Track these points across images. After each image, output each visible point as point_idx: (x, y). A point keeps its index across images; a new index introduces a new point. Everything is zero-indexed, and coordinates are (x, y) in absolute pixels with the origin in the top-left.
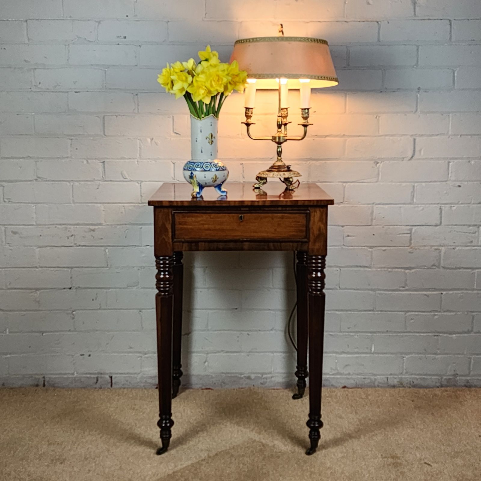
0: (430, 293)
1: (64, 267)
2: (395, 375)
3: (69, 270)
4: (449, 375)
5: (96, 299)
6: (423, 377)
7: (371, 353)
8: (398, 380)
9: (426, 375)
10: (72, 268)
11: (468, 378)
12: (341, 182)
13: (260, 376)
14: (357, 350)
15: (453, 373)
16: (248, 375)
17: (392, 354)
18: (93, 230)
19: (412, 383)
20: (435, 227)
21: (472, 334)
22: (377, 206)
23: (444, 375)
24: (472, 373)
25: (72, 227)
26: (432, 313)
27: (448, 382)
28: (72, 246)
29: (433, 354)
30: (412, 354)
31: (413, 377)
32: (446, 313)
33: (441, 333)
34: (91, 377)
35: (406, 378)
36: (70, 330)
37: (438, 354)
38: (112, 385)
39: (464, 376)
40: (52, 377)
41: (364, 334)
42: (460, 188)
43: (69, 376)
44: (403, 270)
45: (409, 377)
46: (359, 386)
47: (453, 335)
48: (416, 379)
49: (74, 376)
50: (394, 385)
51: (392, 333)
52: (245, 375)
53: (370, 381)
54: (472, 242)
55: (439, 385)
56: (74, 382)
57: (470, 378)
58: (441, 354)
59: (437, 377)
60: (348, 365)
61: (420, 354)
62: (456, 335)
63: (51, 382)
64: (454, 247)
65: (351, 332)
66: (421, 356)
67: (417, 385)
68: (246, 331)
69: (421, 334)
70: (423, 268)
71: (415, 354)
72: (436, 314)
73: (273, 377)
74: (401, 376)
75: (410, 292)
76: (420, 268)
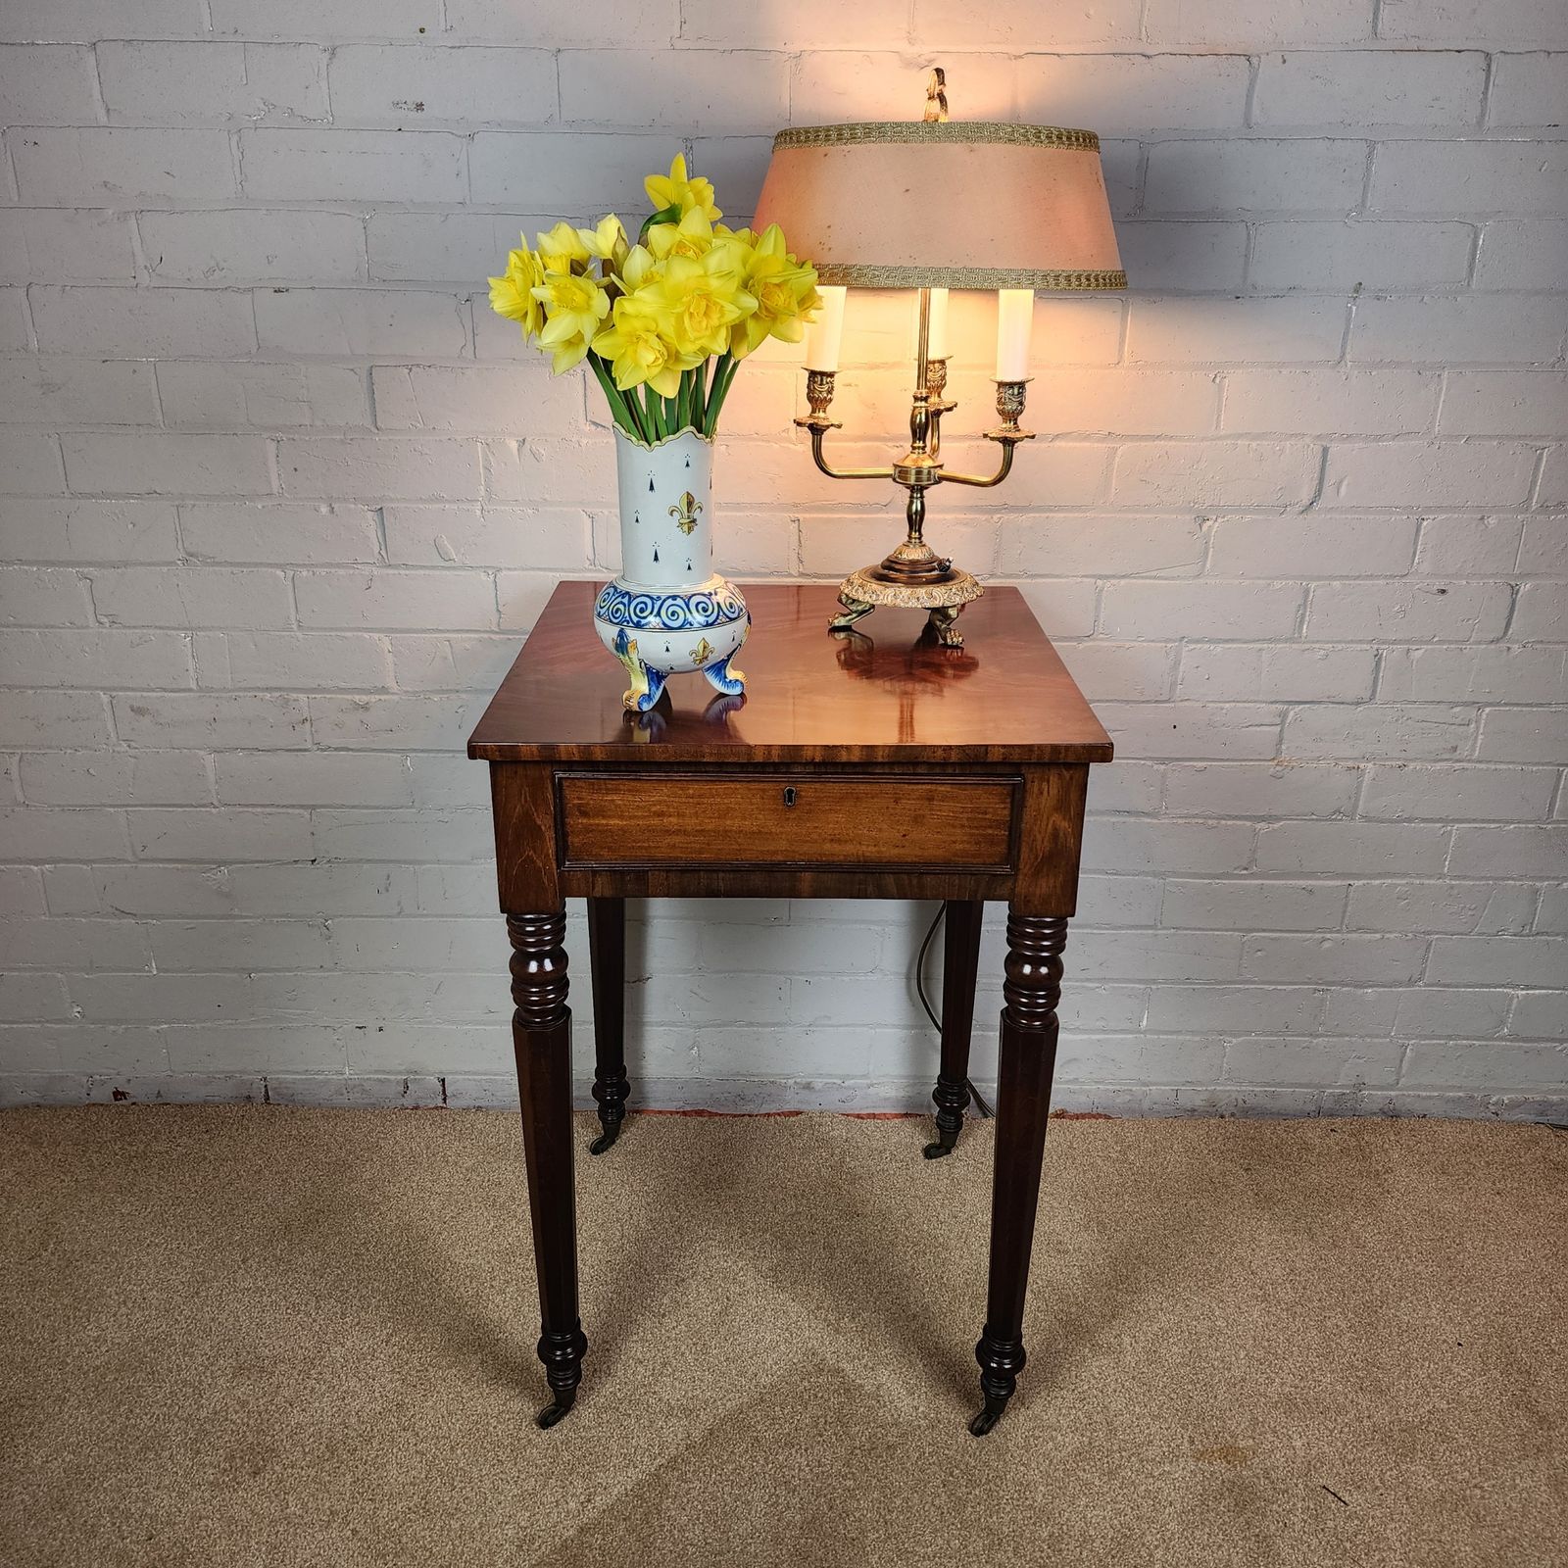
0: (1319, 883)
1: (293, 806)
2: (1201, 1084)
3: (306, 814)
4: (1339, 1087)
5: (387, 889)
6: (1273, 1089)
7: (1139, 1032)
8: (1205, 1096)
10: (314, 807)
11: (1393, 1093)
12: (1093, 576)
13: (839, 1082)
14: (1100, 1024)
15: (1353, 1080)
16: (805, 1080)
17: (1195, 1033)
18: (365, 707)
19: (1240, 1102)
20: (1354, 707)
21: (1420, 987)
22: (1192, 646)
23: (1330, 1086)
24: (1403, 1081)
25: (302, 697)
26: (1317, 936)
27: (1336, 1103)
28: (305, 750)
29: (1304, 1035)
30: (1250, 1035)
31: (1244, 1088)
32: (1354, 936)
33: (1333, 983)
34: (389, 1080)
35: (1228, 1091)
36: (321, 967)
37: (1318, 1036)
38: (445, 1100)
39: (1382, 1088)
40: (285, 1079)
41: (1124, 985)
42: (1442, 597)
43: (329, 1077)
44: (1248, 824)
45: (1234, 1088)
46: (1100, 1111)
47: (1366, 990)
48: (1252, 1094)
49: (345, 1076)
50: (1195, 1110)
51: (1200, 984)
52: (798, 1080)
53: (1129, 1097)
54: (1455, 749)
55: (1313, 1108)
56: (345, 1091)
57: (1398, 1093)
58: (1327, 1036)
59: (1309, 1090)
60: (1075, 1059)
61: (1271, 1035)
62: (1375, 989)
63: (285, 1091)
64: (1400, 763)
65: (1087, 980)
66: (1271, 1039)
67: (1253, 1109)
68: (802, 974)
69: (1279, 988)
70: (1305, 819)
71: (1256, 1035)
72: (1328, 936)
73: (872, 1085)
74: (1214, 1088)
75: (1260, 882)
76: (1298, 817)
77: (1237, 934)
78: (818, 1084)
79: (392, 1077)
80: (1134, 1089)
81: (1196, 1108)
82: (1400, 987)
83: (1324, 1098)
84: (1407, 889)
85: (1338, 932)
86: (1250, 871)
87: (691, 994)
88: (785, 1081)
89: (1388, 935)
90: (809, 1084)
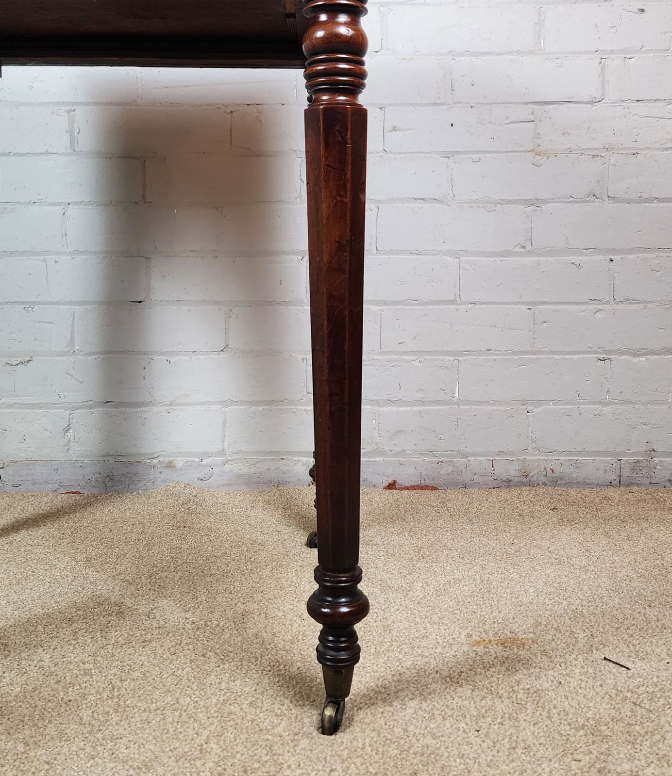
0: (585, 258)
2: (511, 453)
4: (633, 454)
6: (576, 458)
7: (453, 403)
8: (517, 466)
9: (580, 453)
13: (198, 460)
14: (419, 395)
16: (168, 459)
17: (499, 403)
19: (549, 471)
20: (589, 106)
23: (625, 454)
26: (591, 307)
27: (633, 469)
29: (595, 403)
30: (549, 404)
31: (550, 458)
32: (621, 307)
33: (612, 352)
35: (537, 460)
37: (607, 404)
39: (668, 455)
41: (436, 357)
42: (642, 15)
44: (520, 207)
45: (542, 458)
46: (428, 482)
47: (641, 359)
48: (558, 463)
50: (510, 481)
51: (500, 355)
52: (161, 459)
53: (451, 469)
55: (613, 477)
58: (615, 403)
59: (608, 459)
60: (402, 431)
61: (566, 404)
62: (648, 357)
64: (635, 152)
65: (405, 353)
66: (567, 407)
67: (562, 479)
68: (163, 354)
69: (566, 357)
70: (566, 202)
71: (554, 404)
72: (600, 307)
73: (227, 462)
74: (524, 457)
75: (537, 259)
76: (560, 200)
77: (524, 307)
78: (179, 462)
80: (455, 460)
81: (511, 478)
82: (668, 355)
83: (622, 466)
84: (658, 262)
85: (607, 303)
86: (527, 249)
87: (67, 376)
88: (150, 460)
89: (650, 305)
90: (171, 462)
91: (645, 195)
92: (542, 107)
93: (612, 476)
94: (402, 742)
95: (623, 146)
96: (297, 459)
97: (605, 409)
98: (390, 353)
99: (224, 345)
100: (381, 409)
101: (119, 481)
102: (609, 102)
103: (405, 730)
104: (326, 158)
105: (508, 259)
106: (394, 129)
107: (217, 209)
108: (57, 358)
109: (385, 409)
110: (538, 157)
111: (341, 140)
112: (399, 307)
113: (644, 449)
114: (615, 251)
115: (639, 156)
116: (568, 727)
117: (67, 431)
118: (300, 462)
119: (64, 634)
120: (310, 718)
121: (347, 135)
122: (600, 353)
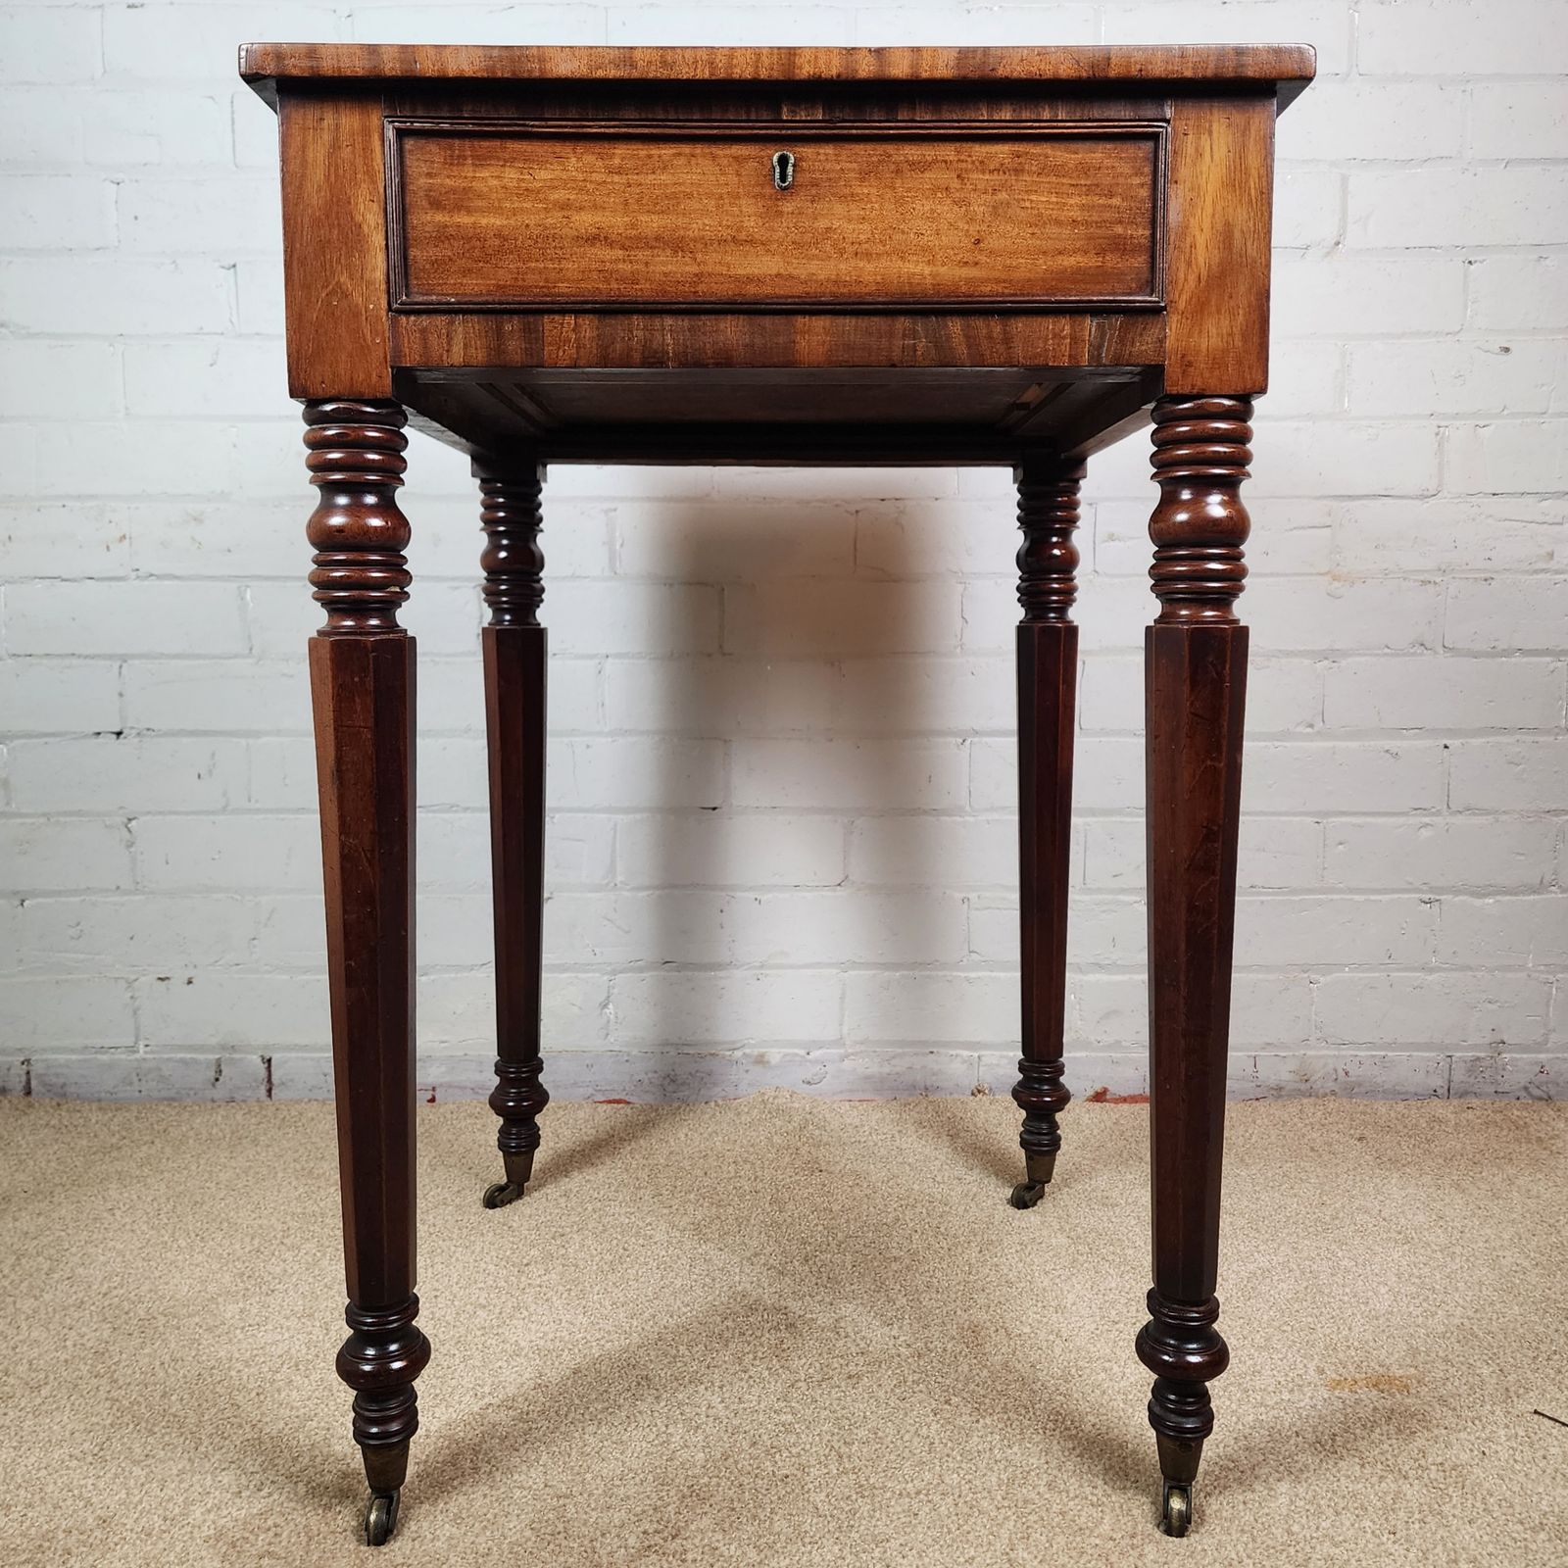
0: (1405, 744)
1: (96, 657)
2: (1285, 1047)
3: (114, 667)
4: (1474, 1047)
5: (210, 772)
6: (1383, 1053)
8: (1292, 1065)
9: (1389, 1046)
10: (125, 658)
11: (1542, 1056)
13: (803, 1052)
14: (1144, 957)
15: (1489, 1038)
16: (756, 1051)
17: (1269, 969)
18: (199, 519)
19: (1341, 1073)
20: (1419, 503)
21: (1556, 893)
23: (1458, 1047)
24: (1553, 1037)
26: (1412, 820)
27: (1470, 1071)
28: (122, 579)
29: (1414, 969)
30: (1343, 971)
31: (1344, 1053)
32: (1460, 820)
33: (1442, 890)
34: (195, 1061)
35: (1321, 1057)
36: (118, 888)
37: (1432, 970)
38: (270, 1091)
39: (1525, 1049)
40: (56, 1060)
42: (1506, 358)
43: (116, 1057)
44: (1306, 662)
45: (1332, 1053)
47: (1487, 900)
48: (1355, 1061)
49: (137, 1056)
50: (1281, 1089)
51: (1269, 894)
52: (747, 1051)
54: (1551, 555)
55: (1440, 1082)
56: (135, 1079)
57: (1551, 1056)
58: (1444, 970)
59: (1432, 1054)
60: (1116, 1011)
61: (1369, 970)
62: (1499, 898)
63: (54, 1080)
64: (1488, 575)
65: (1123, 891)
66: (1372, 975)
67: (1360, 1085)
68: (751, 889)
69: (1373, 897)
70: (1378, 655)
71: (1351, 970)
72: (1427, 820)
73: (847, 1056)
74: (1303, 1052)
75: (1330, 744)
76: (1368, 652)
77: (1309, 820)
78: (775, 1055)
79: (201, 1057)
81: (1283, 1084)
82: (1530, 895)
83: (1453, 1066)
84: (1518, 750)
85: (1438, 813)
86: (1316, 729)
87: (606, 922)
88: (730, 1053)
89: (1504, 818)
90: (762, 1056)
91: (1501, 646)
92: (1343, 504)
93: (1438, 1082)
94: (1292, 1550)
95: (1469, 567)
96: (954, 1052)
97: (1430, 978)
98: (1099, 891)
99: (842, 877)
100: (1085, 978)
101: (683, 1084)
102: (1449, 496)
103: (1289, 1532)
104: (1192, 704)
105: (1285, 744)
106: (1111, 537)
107: (833, 665)
108: (589, 895)
109: (1092, 977)
110: (1336, 584)
111: (1215, 676)
112: (1114, 819)
113: (1487, 1040)
114: (1453, 733)
115: (1493, 583)
116: (1519, 1527)
117: (605, 1006)
118: (959, 1059)
119: (725, 1362)
120: (1140, 1510)
121: (1225, 669)
122: (1423, 892)
